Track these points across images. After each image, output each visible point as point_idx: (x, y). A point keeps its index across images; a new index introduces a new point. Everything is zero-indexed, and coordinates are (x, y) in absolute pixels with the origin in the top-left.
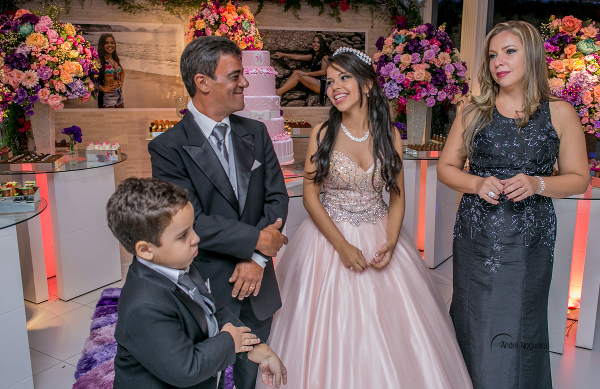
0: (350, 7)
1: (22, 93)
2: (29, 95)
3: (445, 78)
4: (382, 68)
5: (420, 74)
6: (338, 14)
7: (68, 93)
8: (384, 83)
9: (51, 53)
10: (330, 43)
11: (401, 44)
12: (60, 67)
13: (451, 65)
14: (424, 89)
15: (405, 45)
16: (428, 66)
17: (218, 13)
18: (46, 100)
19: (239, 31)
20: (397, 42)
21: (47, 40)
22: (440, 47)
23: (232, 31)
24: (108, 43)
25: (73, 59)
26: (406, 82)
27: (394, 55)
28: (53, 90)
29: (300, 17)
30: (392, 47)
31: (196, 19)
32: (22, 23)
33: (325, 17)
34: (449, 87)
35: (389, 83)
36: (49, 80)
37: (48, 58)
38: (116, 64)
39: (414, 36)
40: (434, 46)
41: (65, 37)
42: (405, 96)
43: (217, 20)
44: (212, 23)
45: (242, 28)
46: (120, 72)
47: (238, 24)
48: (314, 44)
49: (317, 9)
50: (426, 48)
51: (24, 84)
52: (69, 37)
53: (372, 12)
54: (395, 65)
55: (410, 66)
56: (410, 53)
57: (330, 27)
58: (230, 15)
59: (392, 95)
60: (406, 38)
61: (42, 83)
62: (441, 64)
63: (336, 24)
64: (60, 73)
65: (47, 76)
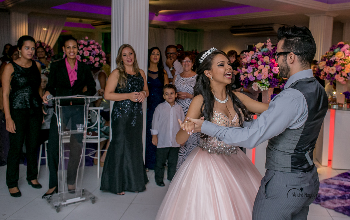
1: (329, 76)
2: (331, 77)
7: (348, 77)
9: (344, 60)
18: (338, 79)
21: (344, 55)
28: (341, 75)
32: (336, 48)
36: (340, 71)
37: (342, 62)
51: (330, 72)
61: (337, 72)
64: (345, 68)
65: (339, 69)
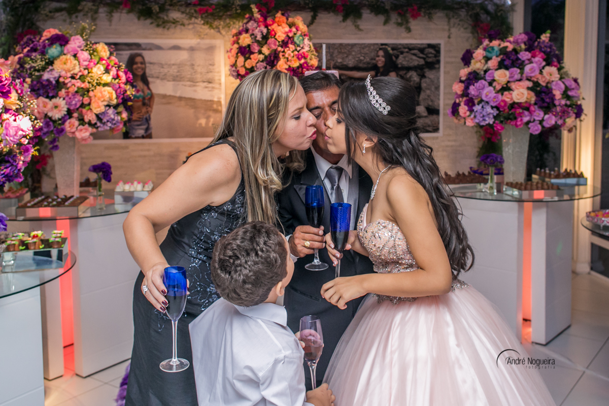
0: (422, 14)
1: (47, 125)
2: (55, 127)
3: (553, 98)
4: (472, 88)
5: (521, 94)
6: (407, 22)
7: (99, 124)
8: (474, 105)
9: (82, 78)
10: (397, 57)
11: (494, 57)
12: (91, 94)
13: (560, 82)
14: (526, 113)
15: (499, 59)
16: (530, 84)
17: (266, 26)
18: (73, 133)
19: (291, 46)
20: (489, 55)
21: (77, 63)
22: (544, 60)
23: (282, 47)
24: (136, 63)
25: (105, 85)
26: (502, 104)
27: (486, 71)
28: (81, 120)
29: (361, 27)
30: (483, 61)
31: (240, 33)
32: (51, 45)
33: (391, 27)
34: (558, 109)
35: (481, 105)
36: (78, 109)
37: (79, 84)
38: (145, 88)
39: (510, 47)
40: (537, 59)
41: (96, 59)
42: (502, 122)
43: (264, 34)
44: (259, 37)
45: (294, 43)
46: (149, 96)
47: (289, 38)
48: (377, 59)
49: (382, 18)
50: (527, 62)
51: (50, 114)
52: (101, 59)
53: (449, 19)
54: (487, 84)
55: (506, 84)
56: (507, 68)
57: (397, 38)
58: (280, 27)
59: (484, 120)
60: (501, 50)
61: (70, 113)
62: (547, 81)
63: (404, 34)
64: (91, 100)
65: (76, 104)
